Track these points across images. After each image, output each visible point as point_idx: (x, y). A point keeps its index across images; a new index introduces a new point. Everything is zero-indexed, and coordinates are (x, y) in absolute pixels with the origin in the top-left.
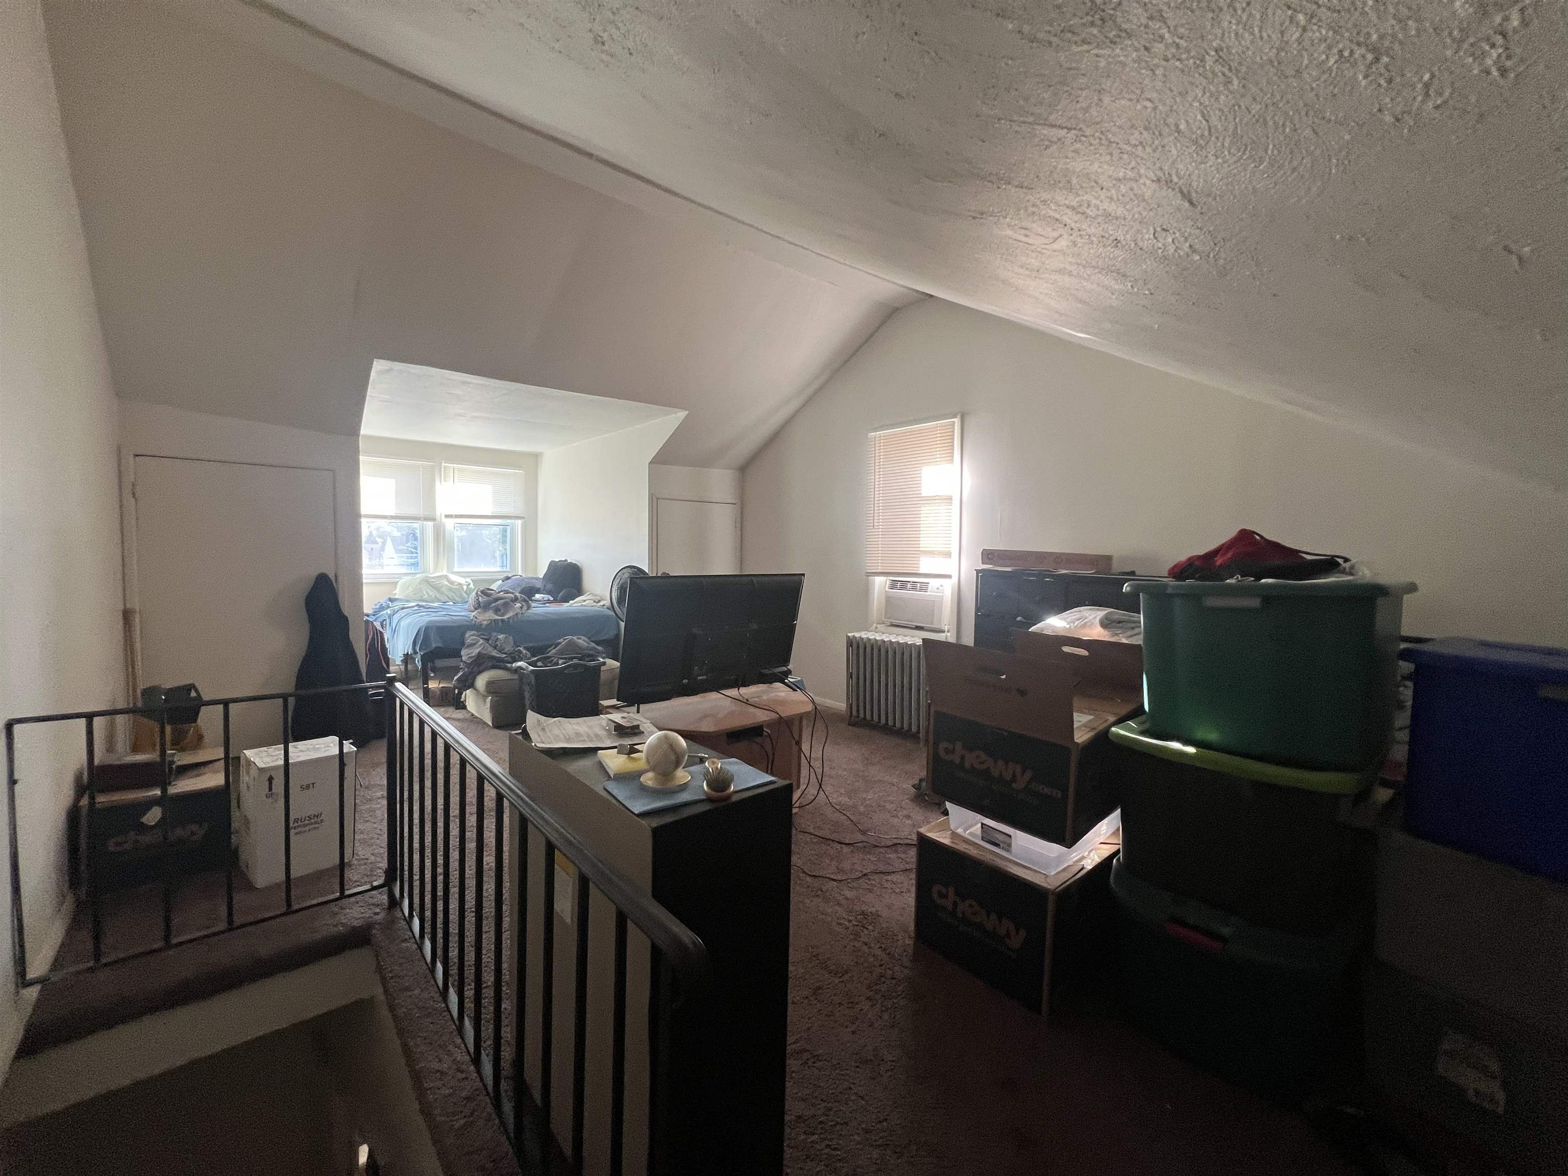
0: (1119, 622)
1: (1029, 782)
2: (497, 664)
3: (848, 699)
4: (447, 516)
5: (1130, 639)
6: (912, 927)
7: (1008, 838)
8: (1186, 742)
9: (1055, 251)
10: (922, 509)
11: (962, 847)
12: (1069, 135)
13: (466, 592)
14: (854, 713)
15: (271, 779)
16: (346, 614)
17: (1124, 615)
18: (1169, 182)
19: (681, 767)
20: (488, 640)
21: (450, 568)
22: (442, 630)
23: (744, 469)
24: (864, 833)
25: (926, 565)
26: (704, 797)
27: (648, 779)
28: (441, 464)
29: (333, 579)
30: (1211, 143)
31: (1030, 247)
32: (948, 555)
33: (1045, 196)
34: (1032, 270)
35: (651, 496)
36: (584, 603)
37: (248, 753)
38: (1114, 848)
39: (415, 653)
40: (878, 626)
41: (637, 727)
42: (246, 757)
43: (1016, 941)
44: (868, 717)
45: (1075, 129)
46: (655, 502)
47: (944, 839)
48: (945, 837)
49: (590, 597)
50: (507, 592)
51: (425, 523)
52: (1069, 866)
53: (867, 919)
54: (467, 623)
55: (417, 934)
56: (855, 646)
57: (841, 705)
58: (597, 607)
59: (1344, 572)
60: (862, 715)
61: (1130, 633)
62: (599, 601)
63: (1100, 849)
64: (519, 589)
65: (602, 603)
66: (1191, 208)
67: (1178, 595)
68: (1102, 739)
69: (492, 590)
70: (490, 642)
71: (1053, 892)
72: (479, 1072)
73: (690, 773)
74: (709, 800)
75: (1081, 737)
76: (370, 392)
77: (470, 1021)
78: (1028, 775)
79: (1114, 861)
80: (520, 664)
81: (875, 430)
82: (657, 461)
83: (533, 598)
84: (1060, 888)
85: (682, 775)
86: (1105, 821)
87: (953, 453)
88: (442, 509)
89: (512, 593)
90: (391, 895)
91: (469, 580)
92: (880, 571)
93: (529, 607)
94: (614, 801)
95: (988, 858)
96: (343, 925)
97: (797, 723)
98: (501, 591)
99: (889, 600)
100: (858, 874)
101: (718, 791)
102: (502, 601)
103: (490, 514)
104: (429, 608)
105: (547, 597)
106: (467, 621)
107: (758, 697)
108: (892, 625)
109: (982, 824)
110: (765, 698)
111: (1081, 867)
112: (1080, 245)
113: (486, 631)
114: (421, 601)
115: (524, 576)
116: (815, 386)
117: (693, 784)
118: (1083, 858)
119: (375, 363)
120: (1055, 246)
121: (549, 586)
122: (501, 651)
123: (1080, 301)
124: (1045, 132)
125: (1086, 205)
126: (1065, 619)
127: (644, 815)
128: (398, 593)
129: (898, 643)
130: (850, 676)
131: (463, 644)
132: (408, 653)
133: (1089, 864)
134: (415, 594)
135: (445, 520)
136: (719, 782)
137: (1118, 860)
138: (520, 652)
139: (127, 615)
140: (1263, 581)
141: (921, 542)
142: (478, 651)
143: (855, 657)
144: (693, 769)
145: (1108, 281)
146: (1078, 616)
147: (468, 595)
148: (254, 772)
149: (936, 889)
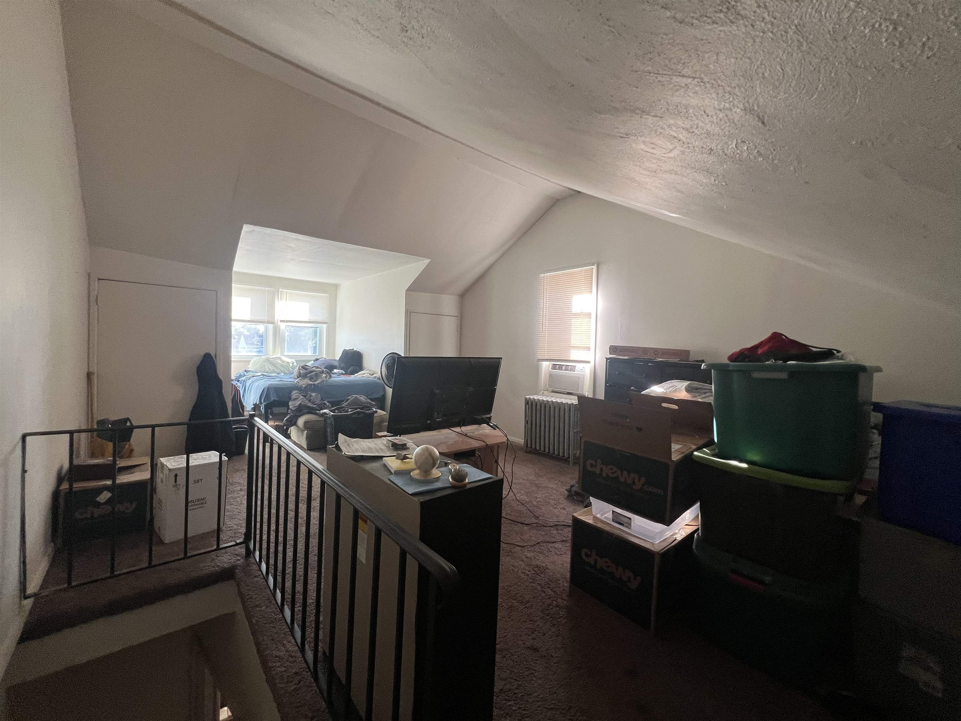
0: (697, 389)
1: (643, 485)
2: (311, 411)
3: (525, 436)
4: (281, 321)
5: (704, 399)
6: (568, 575)
7: (629, 520)
8: (741, 461)
9: (670, 158)
10: (572, 321)
11: (599, 525)
12: (693, 82)
13: (291, 367)
14: (529, 445)
15: (176, 476)
16: (221, 377)
17: (699, 385)
18: (752, 110)
19: (435, 468)
20: (305, 396)
21: (282, 353)
22: (277, 389)
23: (463, 296)
24: (537, 518)
25: (575, 355)
26: (450, 485)
27: (415, 474)
28: (279, 289)
29: (214, 357)
30: (783, 85)
31: (654, 156)
32: (588, 349)
33: (672, 122)
34: (652, 171)
35: (407, 311)
36: (364, 376)
37: (162, 460)
38: (695, 528)
39: (261, 403)
40: (545, 392)
41: (405, 445)
42: (161, 462)
43: (634, 585)
44: (538, 448)
45: (698, 78)
46: (409, 314)
47: (589, 520)
48: (590, 519)
49: (367, 372)
50: (317, 368)
51: (268, 325)
52: (666, 539)
53: (540, 570)
54: (293, 386)
55: (264, 572)
56: (530, 404)
57: (520, 440)
58: (371, 378)
59: (838, 358)
60: (533, 446)
61: (703, 396)
62: (373, 374)
63: (686, 528)
64: (324, 366)
65: (375, 375)
66: (763, 126)
67: (734, 371)
68: (688, 459)
69: (308, 366)
70: (307, 397)
71: (658, 553)
72: (304, 656)
73: (441, 472)
74: (453, 487)
75: (675, 457)
76: (240, 245)
77: (298, 626)
78: (643, 480)
79: (695, 535)
80: (325, 411)
81: (544, 272)
82: (411, 289)
83: (333, 372)
84: (662, 551)
85: (436, 473)
86: (688, 511)
87: (592, 287)
88: (278, 316)
89: (321, 368)
90: (248, 549)
91: (293, 360)
92: (546, 358)
93: (330, 377)
94: (395, 486)
95: (617, 532)
96: (218, 566)
97: (496, 448)
98: (314, 367)
99: (551, 375)
100: (534, 543)
101: (458, 482)
102: (314, 373)
103: (307, 320)
104: (270, 376)
105: (341, 371)
106: (293, 384)
107: (473, 433)
108: (553, 392)
109: (613, 511)
110: (476, 433)
111: (674, 539)
112: (687, 153)
113: (304, 391)
114: (264, 372)
115: (327, 358)
116: (508, 246)
117: (443, 478)
118: (675, 534)
119: (244, 226)
120: (671, 155)
121: (343, 365)
122: (313, 403)
123: (679, 191)
124: (677, 80)
125: (695, 127)
126: (663, 387)
127: (414, 494)
128: (250, 367)
129: (557, 402)
130: (527, 422)
131: (290, 398)
132: (256, 403)
133: (679, 537)
134: (261, 368)
135: (279, 323)
136: (459, 477)
137: (698, 534)
138: (325, 404)
139: (89, 375)
140: (789, 362)
141: (571, 341)
142: (300, 402)
143: (530, 410)
144: (441, 469)
145: (700, 177)
146: (671, 385)
147: (293, 369)
148: (166, 472)
149: (584, 551)
